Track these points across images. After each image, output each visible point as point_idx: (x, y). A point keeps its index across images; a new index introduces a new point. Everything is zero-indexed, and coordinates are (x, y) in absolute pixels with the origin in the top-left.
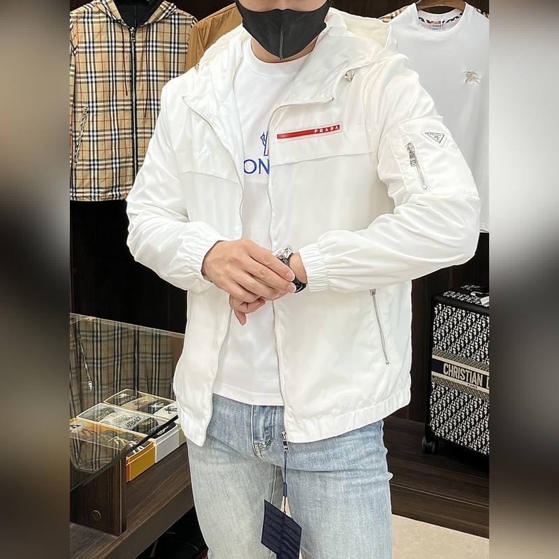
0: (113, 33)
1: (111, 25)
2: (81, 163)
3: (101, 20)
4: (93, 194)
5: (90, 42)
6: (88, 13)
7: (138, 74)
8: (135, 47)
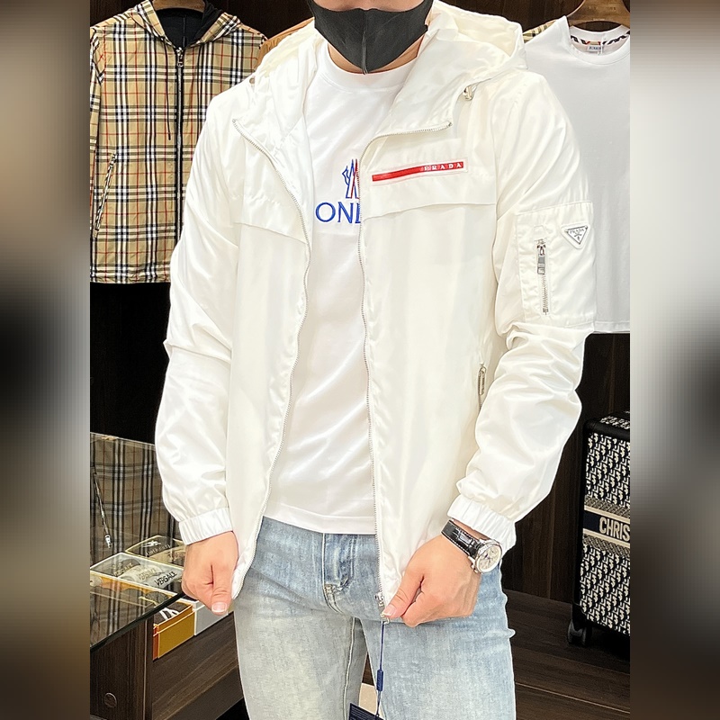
0: (153, 55)
1: (150, 43)
2: (104, 230)
3: (138, 36)
4: (119, 274)
5: (121, 66)
6: (120, 26)
7: (186, 111)
8: (183, 74)
